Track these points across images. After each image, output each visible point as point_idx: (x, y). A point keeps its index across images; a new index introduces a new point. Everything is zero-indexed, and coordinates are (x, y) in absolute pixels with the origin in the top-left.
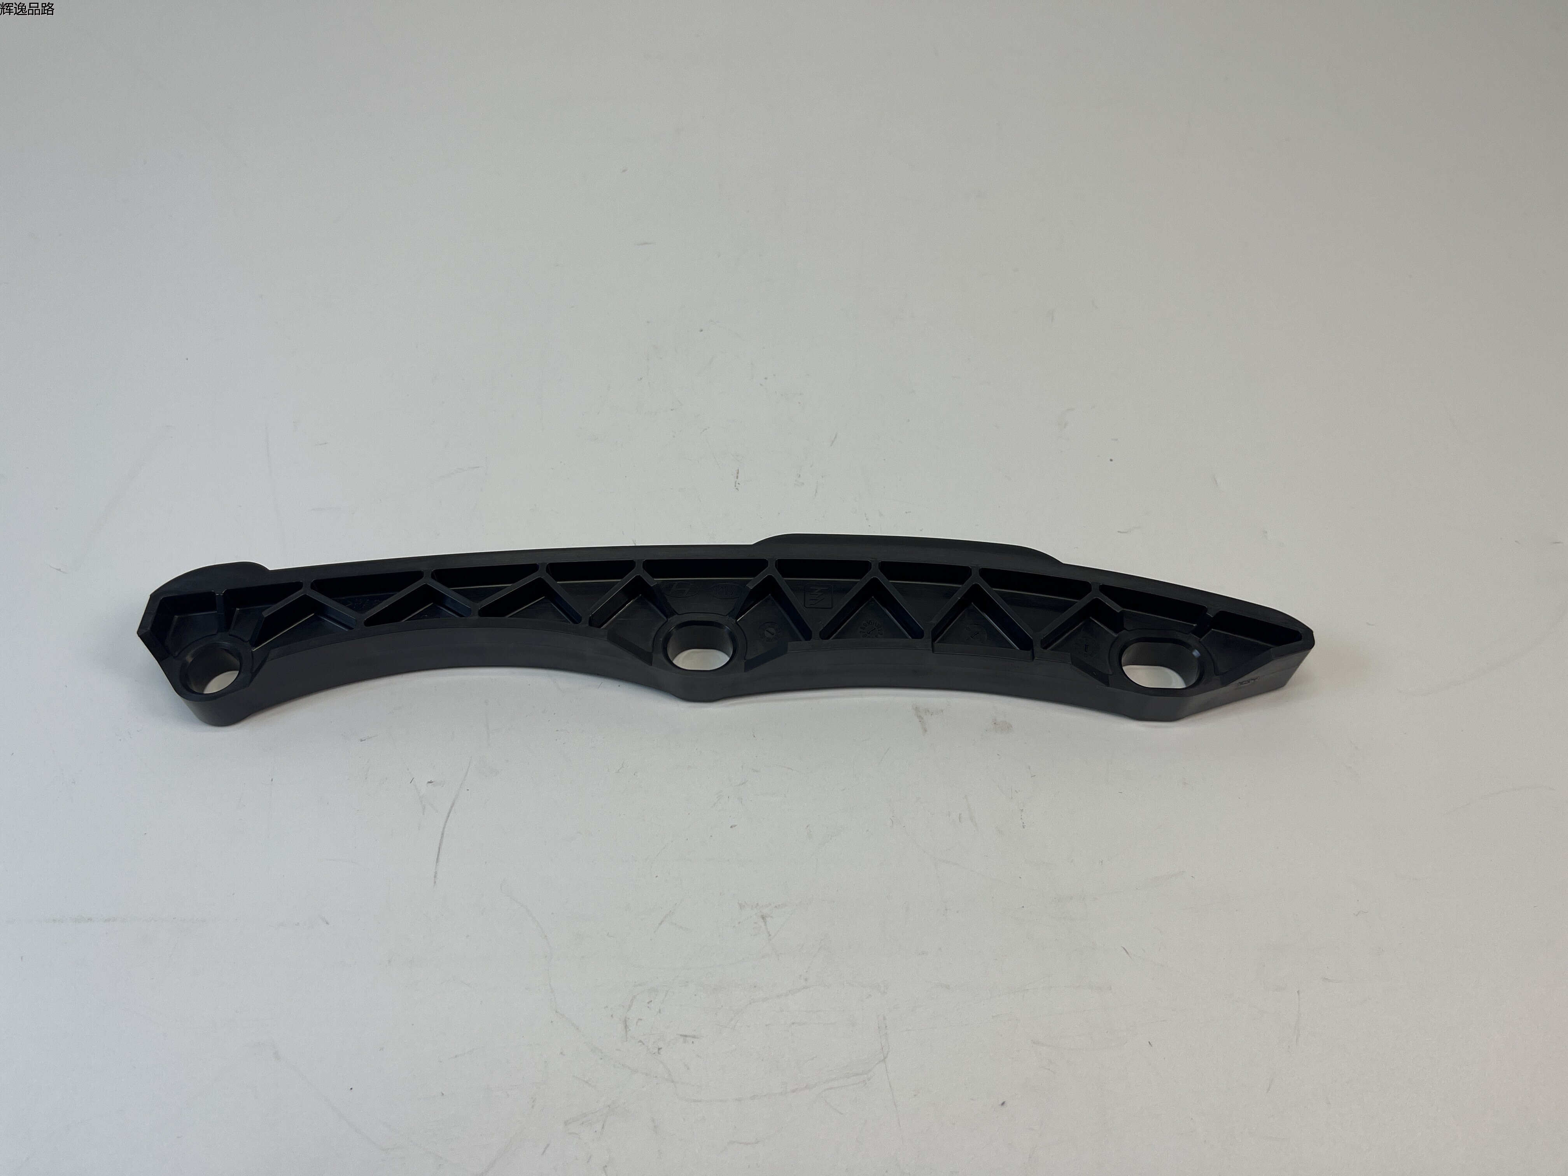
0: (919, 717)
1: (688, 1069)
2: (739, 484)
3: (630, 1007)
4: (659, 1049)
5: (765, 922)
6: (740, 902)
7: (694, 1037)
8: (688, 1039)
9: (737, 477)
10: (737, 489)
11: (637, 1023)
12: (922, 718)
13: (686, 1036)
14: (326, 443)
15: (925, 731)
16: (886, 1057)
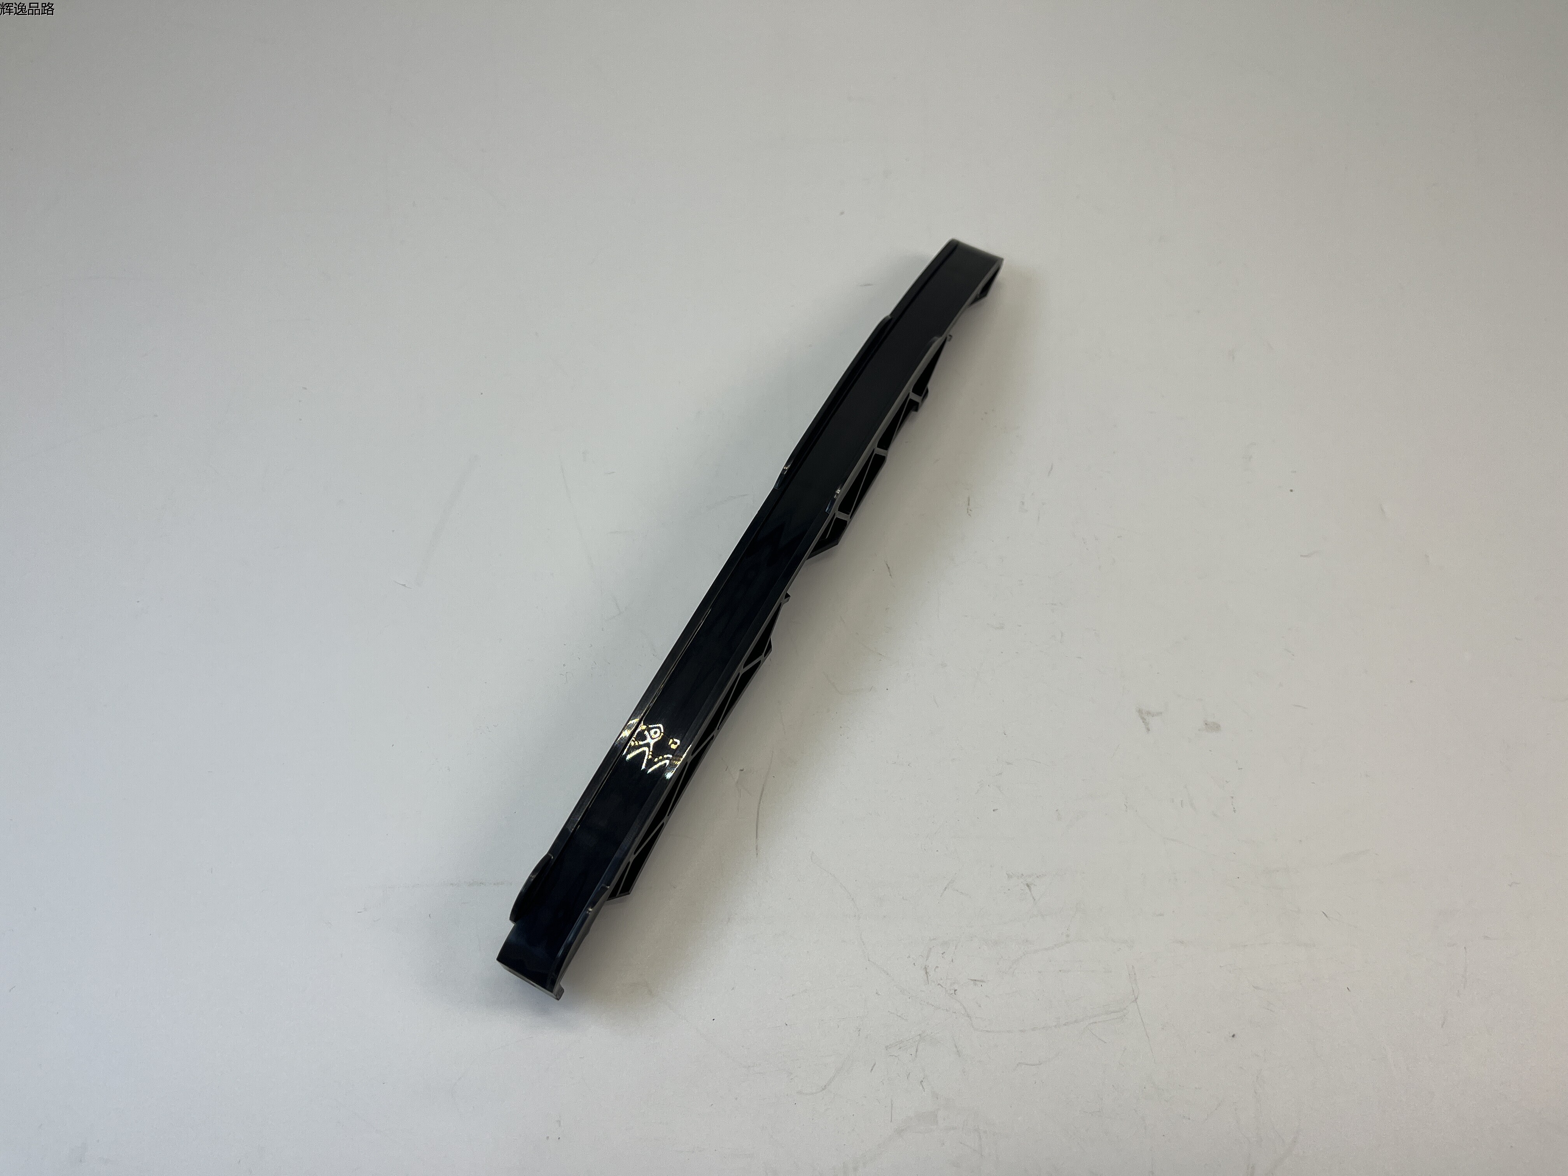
0: (1143, 719)
1: (980, 1006)
2: (971, 510)
3: (928, 957)
4: (955, 991)
5: (1030, 890)
6: (1008, 873)
7: (982, 981)
8: (978, 983)
9: (969, 504)
10: (969, 515)
11: (935, 969)
12: (1145, 720)
13: (975, 980)
14: (613, 472)
15: (1148, 730)
16: (1137, 998)
